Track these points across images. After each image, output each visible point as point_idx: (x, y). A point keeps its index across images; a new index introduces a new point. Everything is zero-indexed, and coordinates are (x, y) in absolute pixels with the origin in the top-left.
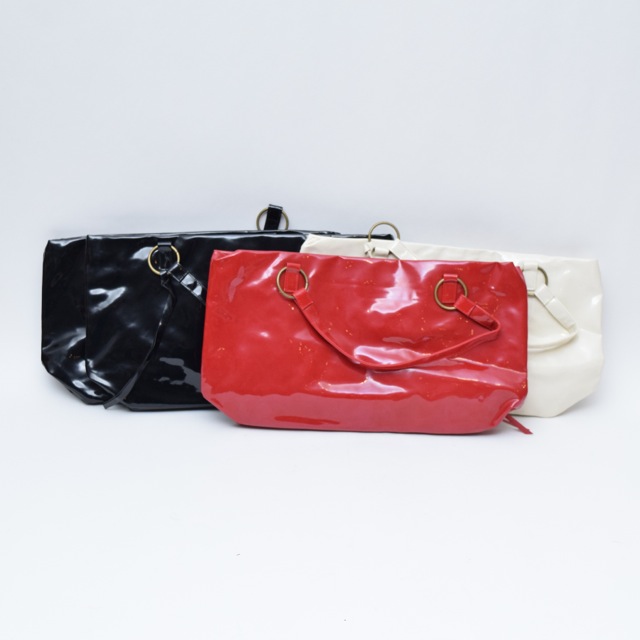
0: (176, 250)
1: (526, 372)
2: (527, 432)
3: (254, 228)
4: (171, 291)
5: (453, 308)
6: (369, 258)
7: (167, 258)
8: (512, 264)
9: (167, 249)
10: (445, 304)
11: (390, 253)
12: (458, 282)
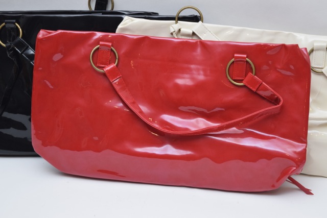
0: (19, 27)
1: (306, 143)
2: (308, 192)
3: (86, 9)
4: (16, 62)
5: (242, 84)
6: (174, 38)
7: (13, 33)
8: (297, 46)
9: (12, 26)
10: (234, 80)
11: (194, 34)
12: (247, 62)
